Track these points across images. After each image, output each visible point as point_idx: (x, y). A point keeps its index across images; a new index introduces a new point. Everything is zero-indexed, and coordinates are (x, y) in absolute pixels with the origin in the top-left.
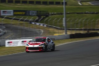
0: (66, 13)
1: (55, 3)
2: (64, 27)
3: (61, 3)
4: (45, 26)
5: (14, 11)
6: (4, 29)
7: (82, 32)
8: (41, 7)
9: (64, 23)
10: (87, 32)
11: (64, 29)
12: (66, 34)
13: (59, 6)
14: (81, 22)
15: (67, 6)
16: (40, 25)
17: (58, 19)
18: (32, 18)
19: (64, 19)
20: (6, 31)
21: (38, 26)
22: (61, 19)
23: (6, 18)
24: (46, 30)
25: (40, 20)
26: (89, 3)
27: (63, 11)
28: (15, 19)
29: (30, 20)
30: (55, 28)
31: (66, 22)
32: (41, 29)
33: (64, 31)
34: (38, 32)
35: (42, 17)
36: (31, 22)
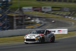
5: (52, 7)
16: (71, 18)
18: (66, 13)
23: (46, 13)
25: (71, 15)
28: (53, 14)
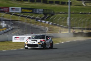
0: (71, 13)
1: (60, 3)
2: (68, 26)
3: (66, 3)
4: (50, 24)
5: (22, 8)
6: (11, 25)
7: (85, 31)
8: (48, 6)
9: (68, 22)
12: (70, 32)
13: (64, 6)
14: (84, 22)
16: (45, 22)
17: (63, 18)
18: (39, 15)
19: (68, 18)
20: (13, 27)
21: (44, 24)
22: (65, 18)
23: (14, 15)
24: (51, 27)
25: (45, 18)
27: (68, 11)
28: (22, 16)
29: (37, 18)
30: (59, 26)
31: (70, 21)
32: (47, 26)
33: (68, 29)
34: (44, 29)
35: (48, 15)
36: (37, 20)
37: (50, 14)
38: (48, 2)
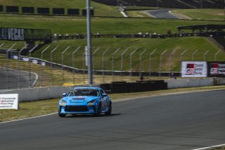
1: (66, 12)
2: (87, 68)
3: (81, 13)
4: (44, 64)
7: (128, 79)
8: (35, 20)
9: (87, 59)
10: (139, 80)
11: (86, 72)
12: (91, 83)
13: (75, 19)
14: (126, 57)
15: (93, 20)
17: (73, 48)
18: (15, 44)
19: (87, 49)
21: (27, 64)
22: (80, 49)
24: (46, 73)
25: (31, 51)
26: (145, 12)
27: (86, 31)
29: (9, 50)
30: (65, 69)
31: (91, 56)
32: (34, 71)
33: (88, 76)
34: (27, 78)
35: (37, 44)
36: (10, 55)
37: (41, 40)
38: (36, 12)
